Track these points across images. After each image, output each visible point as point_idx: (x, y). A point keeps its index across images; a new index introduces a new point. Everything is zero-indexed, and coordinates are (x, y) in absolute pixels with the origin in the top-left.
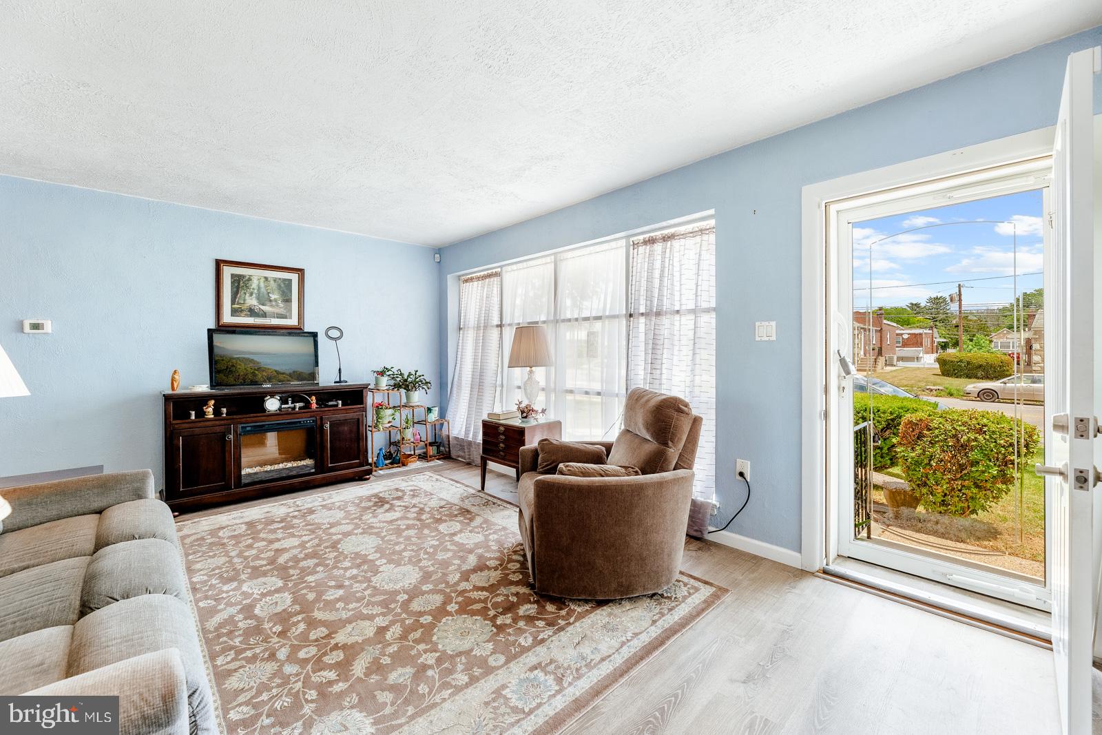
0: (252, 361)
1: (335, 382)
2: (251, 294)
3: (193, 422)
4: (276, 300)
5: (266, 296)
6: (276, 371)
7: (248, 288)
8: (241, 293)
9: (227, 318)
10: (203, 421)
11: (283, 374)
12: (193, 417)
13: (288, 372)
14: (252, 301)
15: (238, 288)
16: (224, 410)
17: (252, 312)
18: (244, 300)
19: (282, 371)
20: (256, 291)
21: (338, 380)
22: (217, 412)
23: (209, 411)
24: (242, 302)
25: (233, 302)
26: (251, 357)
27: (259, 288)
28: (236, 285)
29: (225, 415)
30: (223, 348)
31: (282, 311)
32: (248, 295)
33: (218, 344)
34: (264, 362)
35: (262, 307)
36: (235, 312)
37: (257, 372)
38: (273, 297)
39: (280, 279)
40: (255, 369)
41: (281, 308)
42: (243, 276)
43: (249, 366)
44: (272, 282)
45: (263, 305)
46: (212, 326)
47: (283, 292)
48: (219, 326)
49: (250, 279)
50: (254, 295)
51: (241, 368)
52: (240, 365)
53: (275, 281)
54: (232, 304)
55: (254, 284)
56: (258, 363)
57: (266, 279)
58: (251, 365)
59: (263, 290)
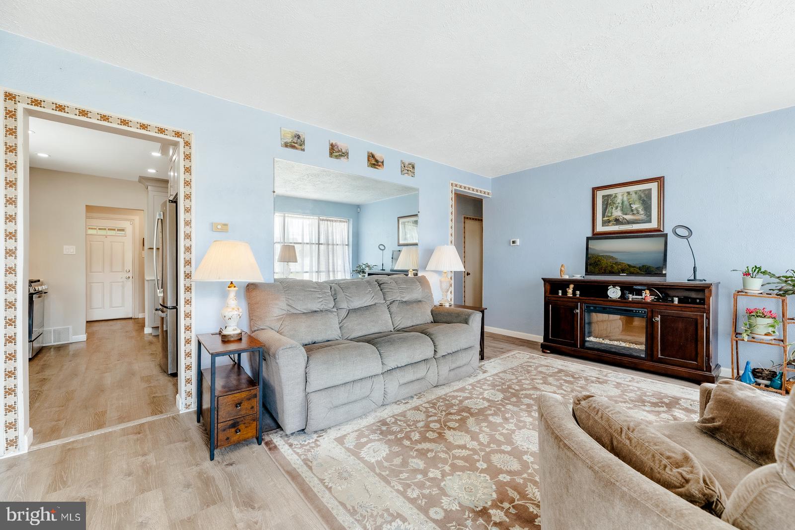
0: (612, 257)
1: (688, 280)
2: (617, 208)
3: (560, 297)
4: (636, 209)
5: (629, 207)
6: (628, 265)
7: (614, 203)
8: (609, 208)
9: (600, 228)
10: (566, 298)
11: (634, 267)
12: (560, 294)
13: (638, 266)
14: (617, 213)
15: (607, 205)
16: (578, 292)
17: (617, 221)
18: (612, 213)
19: (633, 265)
20: (620, 205)
21: (692, 278)
22: (574, 293)
23: (570, 292)
24: (610, 215)
25: (603, 216)
26: (611, 255)
27: (623, 203)
28: (606, 203)
29: (578, 296)
30: (594, 249)
31: (642, 217)
32: (614, 209)
33: (591, 247)
34: (620, 258)
35: (625, 217)
36: (605, 223)
37: (614, 265)
38: (634, 207)
39: (640, 190)
40: (613, 263)
41: (642, 214)
42: (611, 195)
43: (609, 261)
44: (634, 195)
45: (626, 214)
46: (590, 235)
47: (644, 201)
48: (594, 234)
49: (616, 197)
50: (619, 208)
51: (604, 263)
52: (603, 260)
53: (636, 193)
54: (603, 218)
55: (619, 200)
56: (616, 259)
57: (629, 193)
58: (611, 260)
59: (626, 203)
